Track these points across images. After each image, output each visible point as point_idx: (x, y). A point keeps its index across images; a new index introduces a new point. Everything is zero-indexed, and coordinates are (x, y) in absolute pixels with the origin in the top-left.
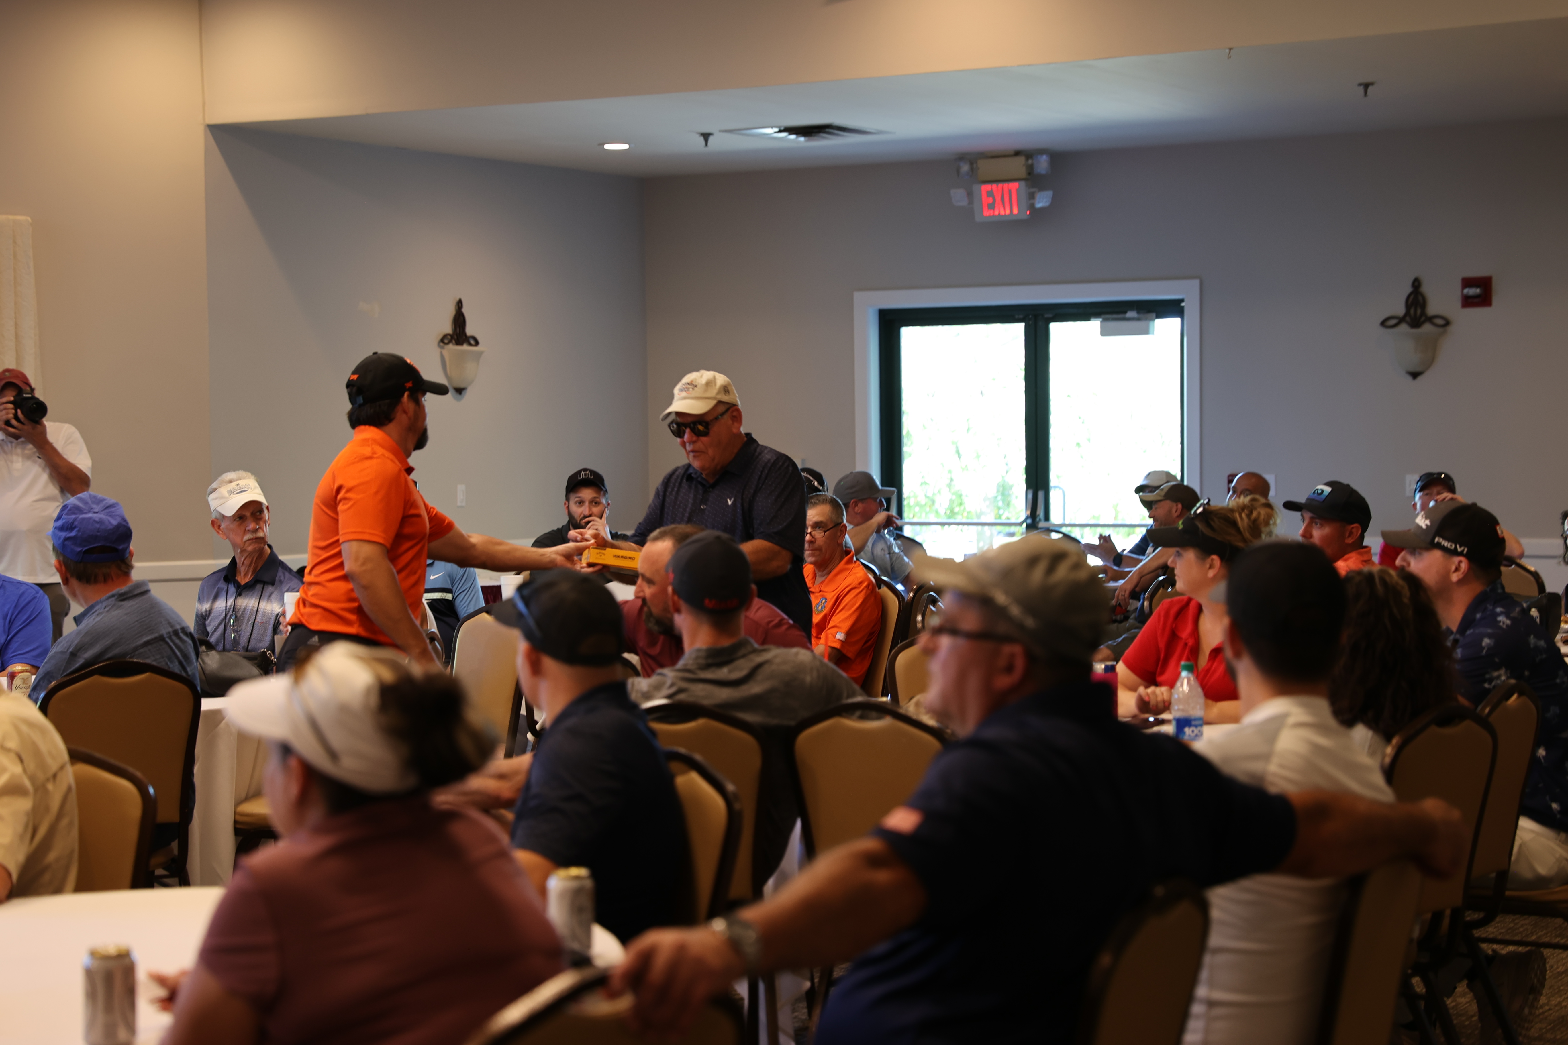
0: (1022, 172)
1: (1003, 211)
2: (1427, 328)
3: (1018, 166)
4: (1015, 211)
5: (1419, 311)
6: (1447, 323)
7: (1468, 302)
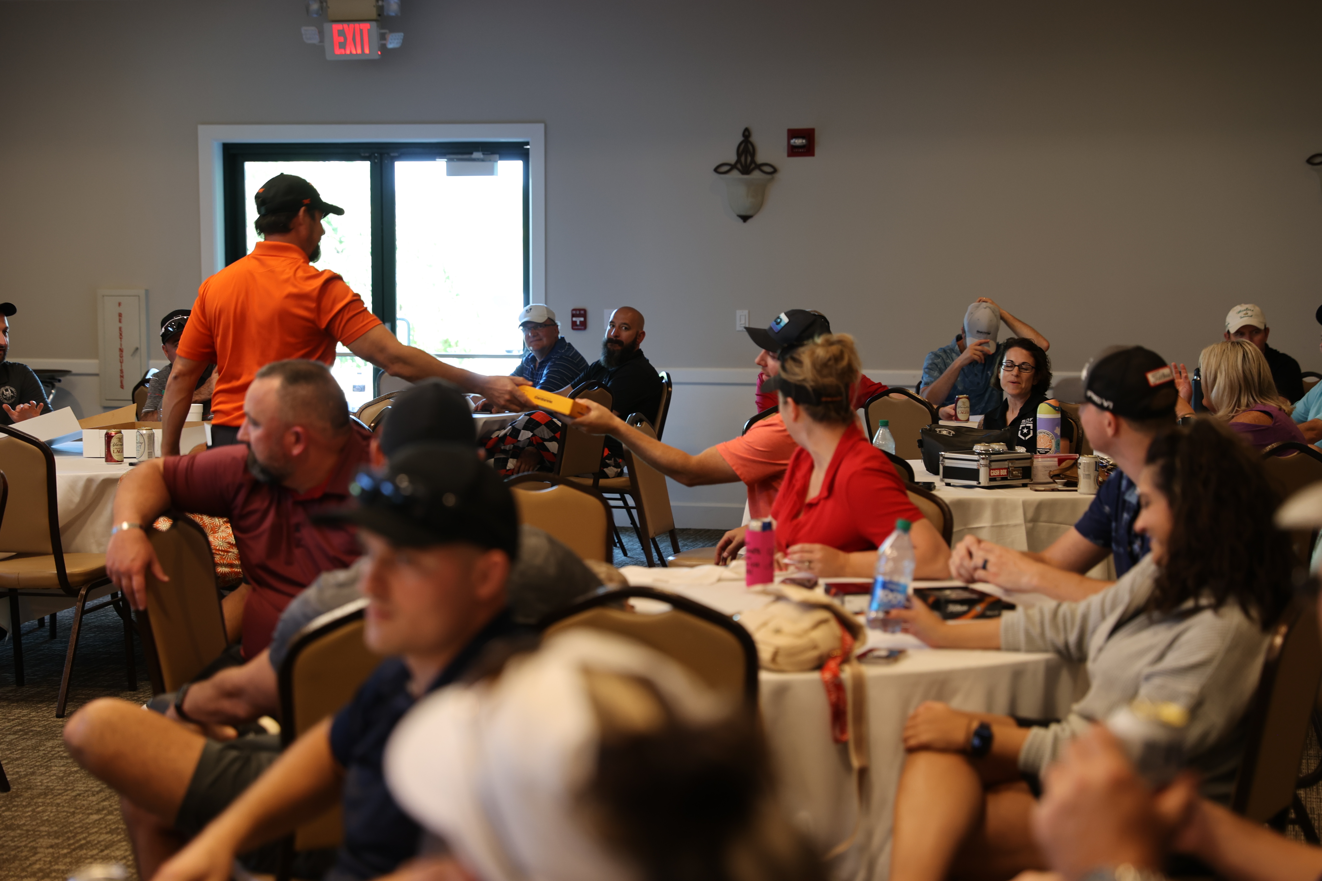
0: (373, 13)
1: (354, 51)
2: (756, 174)
3: (369, 7)
4: (367, 51)
5: (749, 159)
6: (775, 171)
7: (794, 151)
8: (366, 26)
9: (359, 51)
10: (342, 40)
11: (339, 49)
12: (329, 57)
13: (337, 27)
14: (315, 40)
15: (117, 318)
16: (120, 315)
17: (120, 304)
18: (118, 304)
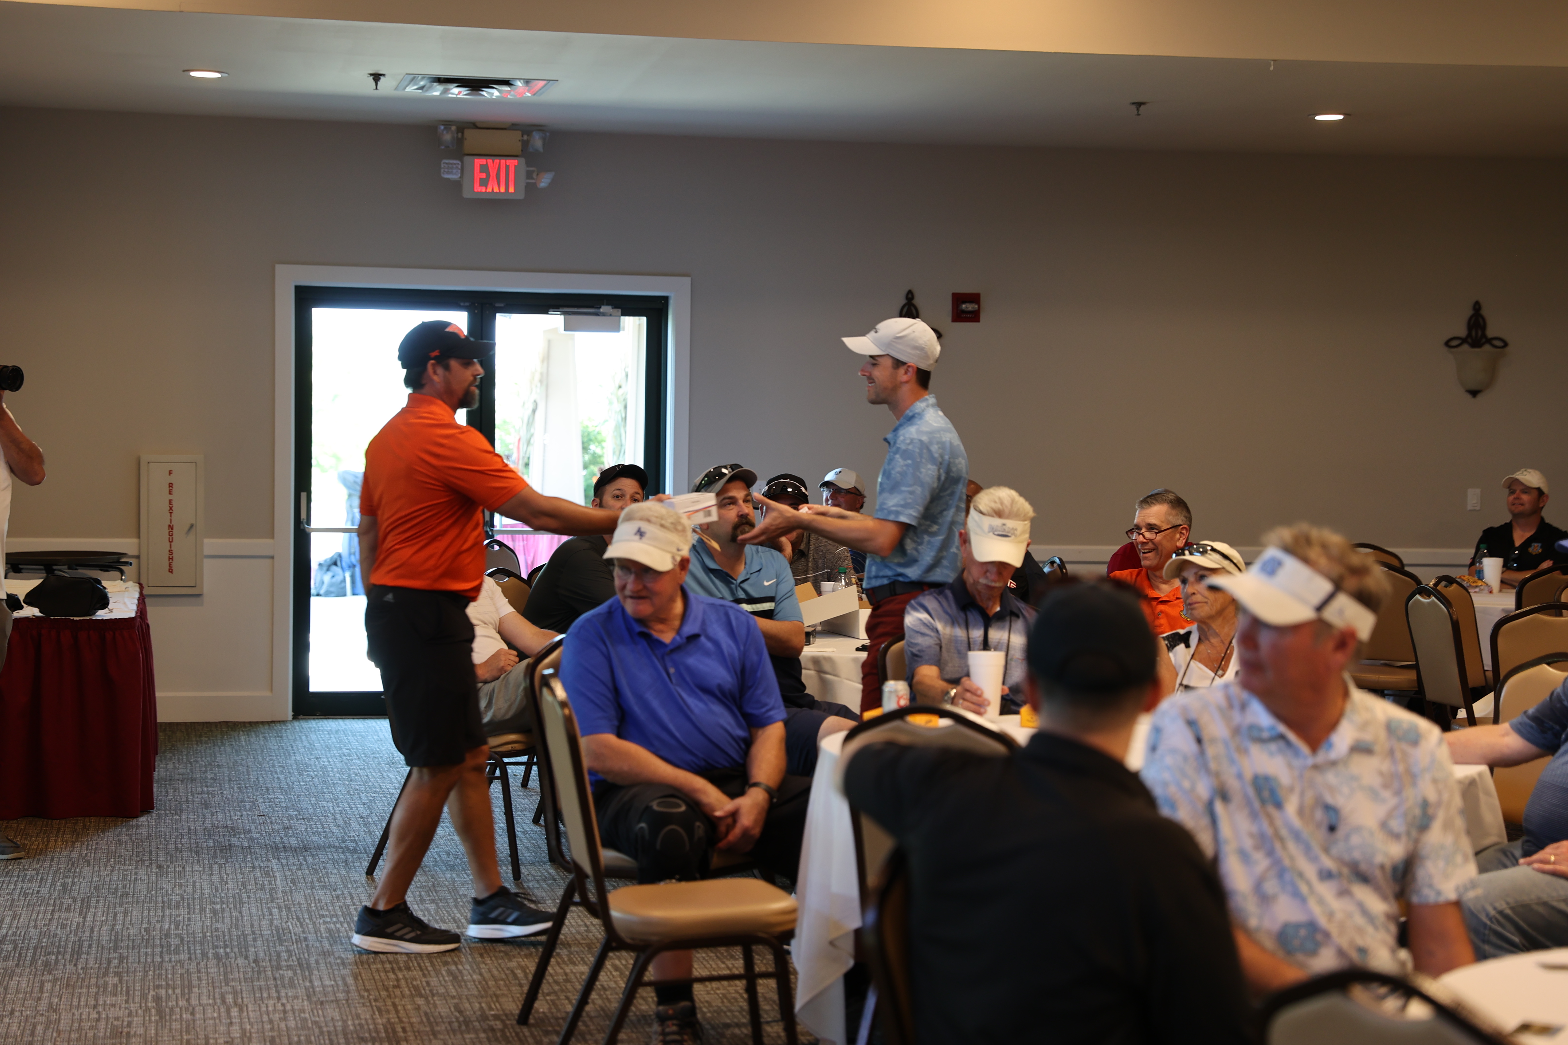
0: (517, 148)
1: (494, 189)
3: (513, 140)
4: (511, 190)
7: (960, 317)
8: (512, 162)
9: (503, 190)
10: (484, 176)
11: (480, 186)
12: (467, 194)
13: (479, 161)
14: (454, 176)
15: (167, 489)
16: (171, 485)
17: (170, 473)
18: (168, 473)
